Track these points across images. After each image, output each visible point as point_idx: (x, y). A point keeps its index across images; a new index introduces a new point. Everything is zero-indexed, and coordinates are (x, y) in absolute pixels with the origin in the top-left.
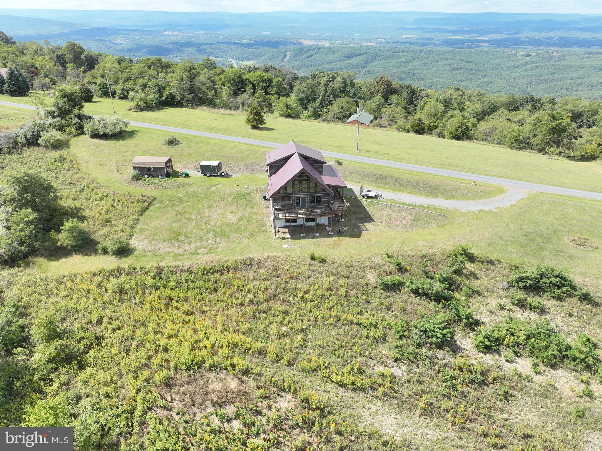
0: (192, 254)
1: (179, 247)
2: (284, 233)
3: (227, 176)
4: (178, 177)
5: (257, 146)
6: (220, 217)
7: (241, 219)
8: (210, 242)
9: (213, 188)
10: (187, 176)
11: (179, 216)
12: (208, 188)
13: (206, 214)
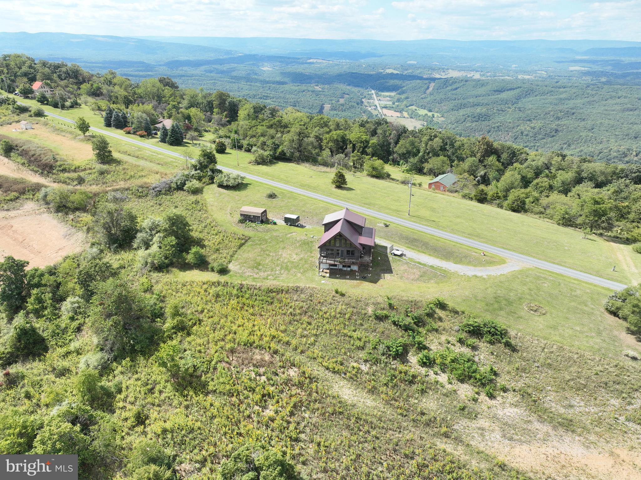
0: (264, 279)
1: (258, 273)
2: (326, 273)
3: (302, 227)
4: (269, 224)
5: (332, 204)
6: (288, 256)
7: (301, 259)
8: (277, 272)
9: (290, 235)
10: (275, 224)
11: (262, 252)
12: (286, 235)
13: (280, 253)
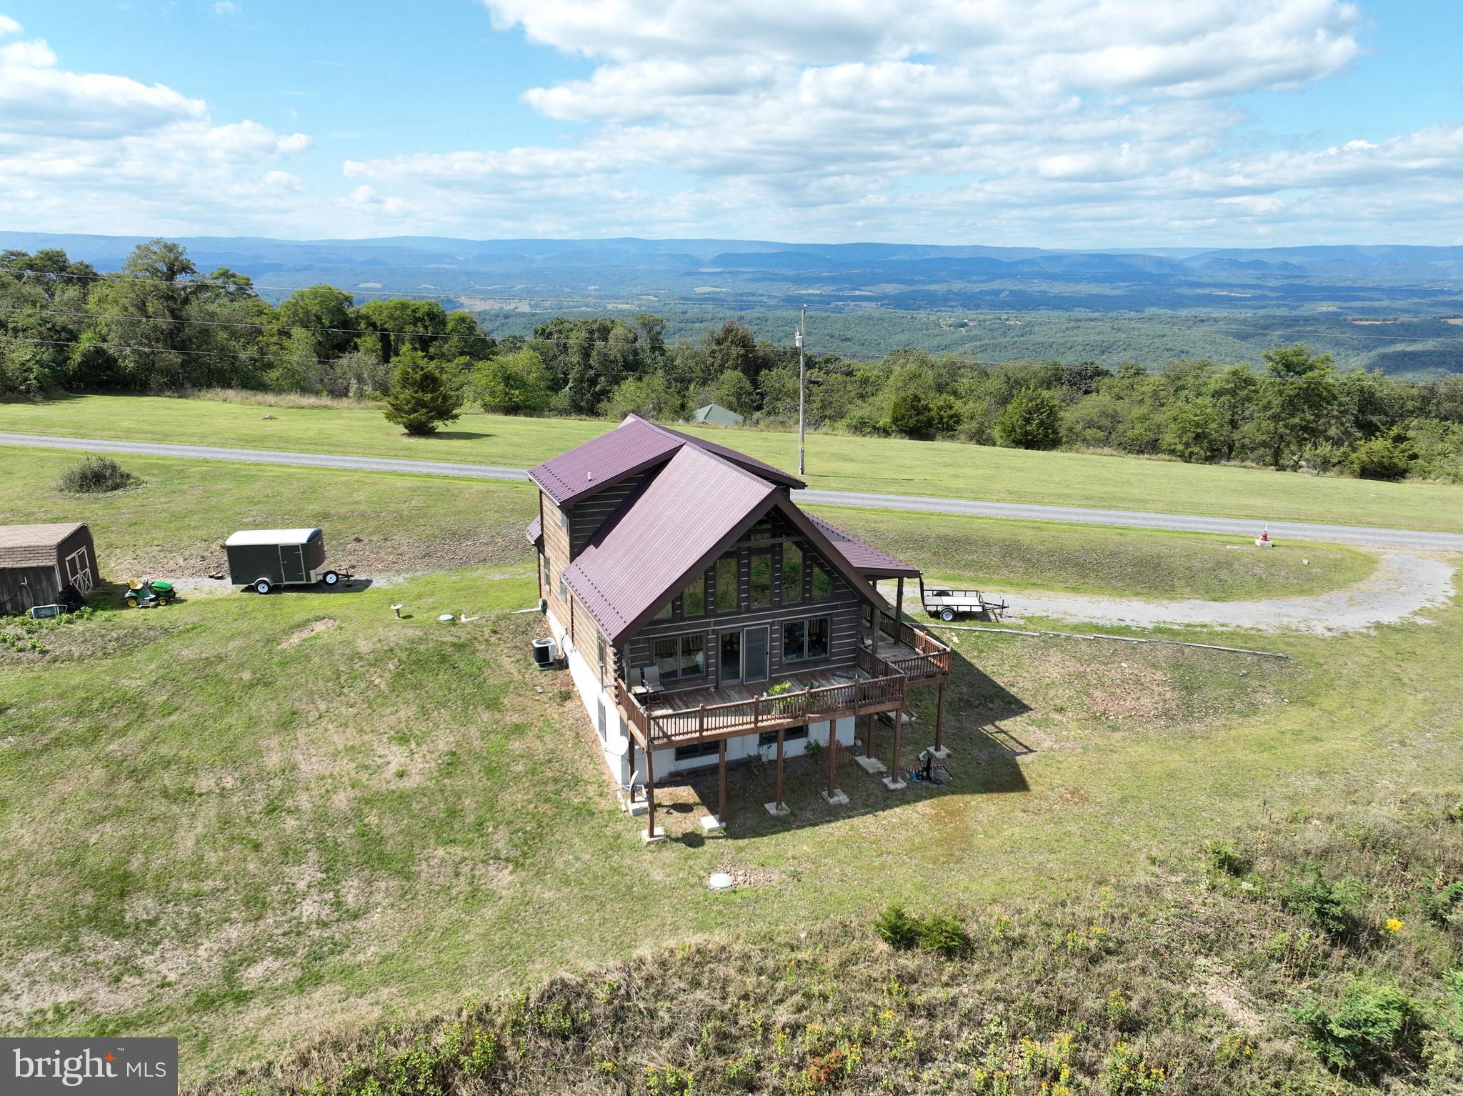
0: (207, 1003)
2: (684, 808)
3: (348, 585)
4: (124, 605)
6: (346, 766)
7: (452, 763)
8: (309, 909)
9: (296, 639)
10: (167, 596)
11: (125, 787)
12: (271, 640)
13: (273, 761)
